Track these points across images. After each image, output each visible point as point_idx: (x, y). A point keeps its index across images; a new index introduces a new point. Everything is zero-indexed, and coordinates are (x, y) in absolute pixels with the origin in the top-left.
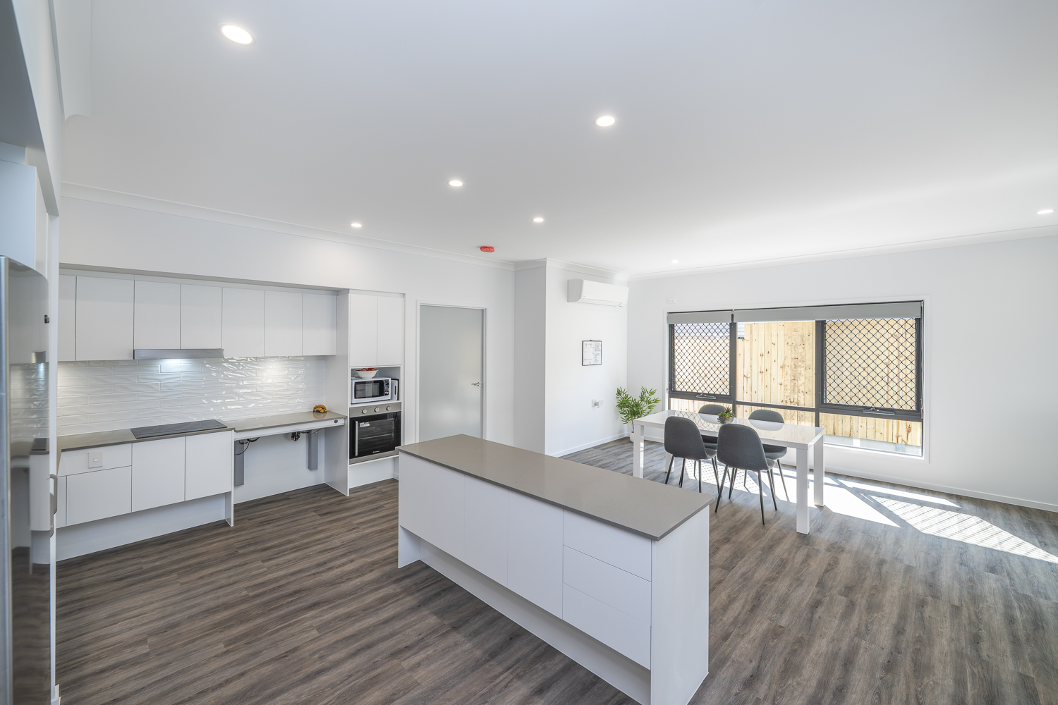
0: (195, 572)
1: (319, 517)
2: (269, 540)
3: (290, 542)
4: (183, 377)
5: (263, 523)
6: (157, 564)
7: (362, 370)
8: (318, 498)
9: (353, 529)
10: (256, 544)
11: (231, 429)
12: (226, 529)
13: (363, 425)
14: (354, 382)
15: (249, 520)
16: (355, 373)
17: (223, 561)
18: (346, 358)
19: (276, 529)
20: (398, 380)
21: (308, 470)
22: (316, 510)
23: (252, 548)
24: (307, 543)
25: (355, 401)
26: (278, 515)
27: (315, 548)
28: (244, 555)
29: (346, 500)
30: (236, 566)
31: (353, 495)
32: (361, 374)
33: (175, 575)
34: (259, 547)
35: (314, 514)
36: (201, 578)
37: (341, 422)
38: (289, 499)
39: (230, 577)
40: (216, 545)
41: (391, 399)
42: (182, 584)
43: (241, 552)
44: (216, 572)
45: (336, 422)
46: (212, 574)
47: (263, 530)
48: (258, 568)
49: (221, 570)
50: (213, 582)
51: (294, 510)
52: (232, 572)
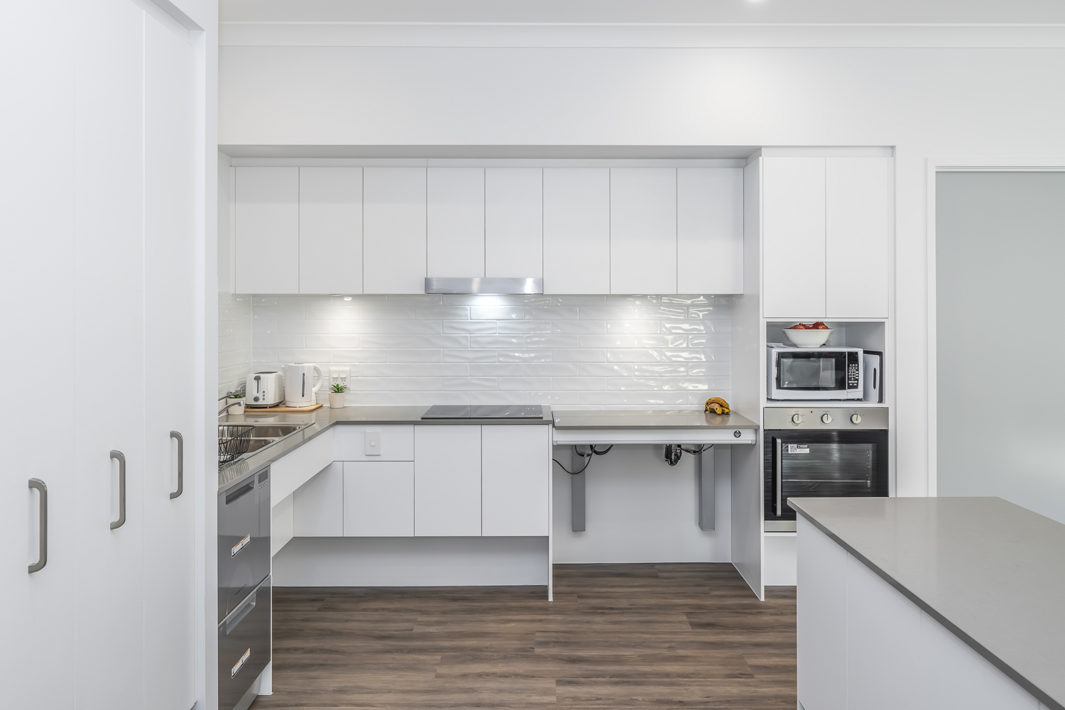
0: (464, 662)
1: (689, 628)
2: (589, 645)
3: (618, 660)
4: (500, 328)
5: (597, 610)
6: (431, 629)
7: (795, 327)
8: (706, 589)
9: (742, 675)
10: (566, 644)
11: (547, 423)
12: (540, 603)
13: (793, 449)
14: (775, 352)
15: (580, 597)
16: (777, 332)
17: (506, 658)
18: (756, 299)
19: (609, 627)
20: (880, 354)
21: (696, 529)
22: (692, 611)
23: (555, 651)
24: (644, 674)
25: (776, 393)
26: (624, 603)
27: (651, 689)
28: (540, 658)
29: (758, 609)
30: (517, 675)
31: (773, 602)
32: (795, 336)
33: (438, 657)
34: (566, 652)
35: (684, 618)
36: (465, 676)
37: (747, 437)
38: (657, 577)
39: (500, 691)
40: (513, 626)
41: (865, 398)
42: (438, 676)
43: (538, 651)
44: (488, 675)
45: (737, 434)
46: (480, 675)
47: (589, 622)
48: (546, 692)
49: (494, 674)
50: (472, 690)
51: (653, 601)
52: (506, 684)
